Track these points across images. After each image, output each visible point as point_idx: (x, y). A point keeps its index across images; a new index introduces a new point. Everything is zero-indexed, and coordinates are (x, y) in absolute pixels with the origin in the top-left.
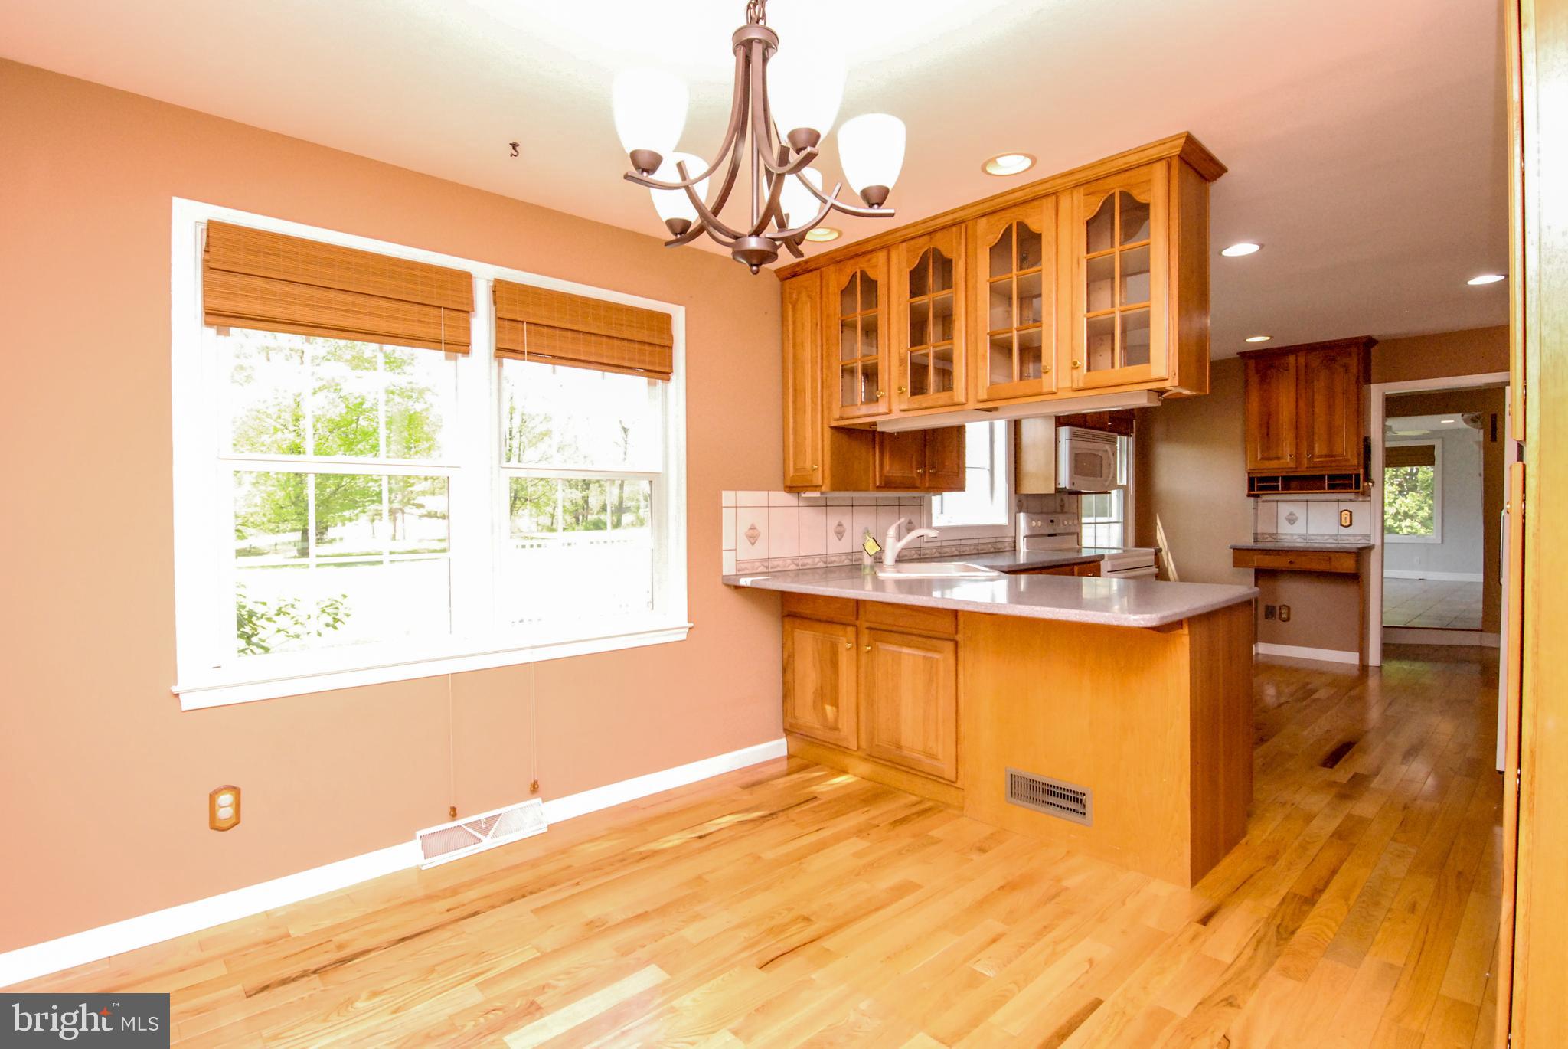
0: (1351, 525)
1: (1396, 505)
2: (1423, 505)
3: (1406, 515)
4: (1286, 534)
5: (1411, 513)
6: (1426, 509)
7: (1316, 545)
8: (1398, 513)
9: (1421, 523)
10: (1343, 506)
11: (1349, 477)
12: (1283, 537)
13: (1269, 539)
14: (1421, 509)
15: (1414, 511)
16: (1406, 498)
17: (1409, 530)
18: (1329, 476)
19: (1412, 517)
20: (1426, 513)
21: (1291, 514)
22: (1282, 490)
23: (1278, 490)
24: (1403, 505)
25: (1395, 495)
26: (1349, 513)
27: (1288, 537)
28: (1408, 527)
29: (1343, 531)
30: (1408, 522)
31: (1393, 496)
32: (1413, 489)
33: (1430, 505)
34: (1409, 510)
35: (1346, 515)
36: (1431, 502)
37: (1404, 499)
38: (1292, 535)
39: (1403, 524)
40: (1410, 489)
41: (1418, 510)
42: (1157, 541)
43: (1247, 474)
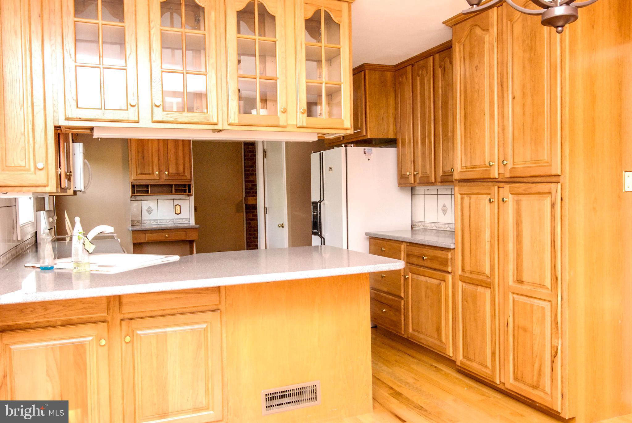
0: (180, 213)
4: (147, 220)
7: (163, 226)
10: (176, 202)
11: (184, 186)
12: (145, 222)
13: (138, 224)
18: (175, 185)
21: (149, 208)
22: (150, 193)
23: (148, 193)
26: (179, 206)
27: (148, 222)
29: (177, 216)
35: (178, 207)
38: (150, 220)
42: (66, 230)
43: (130, 183)
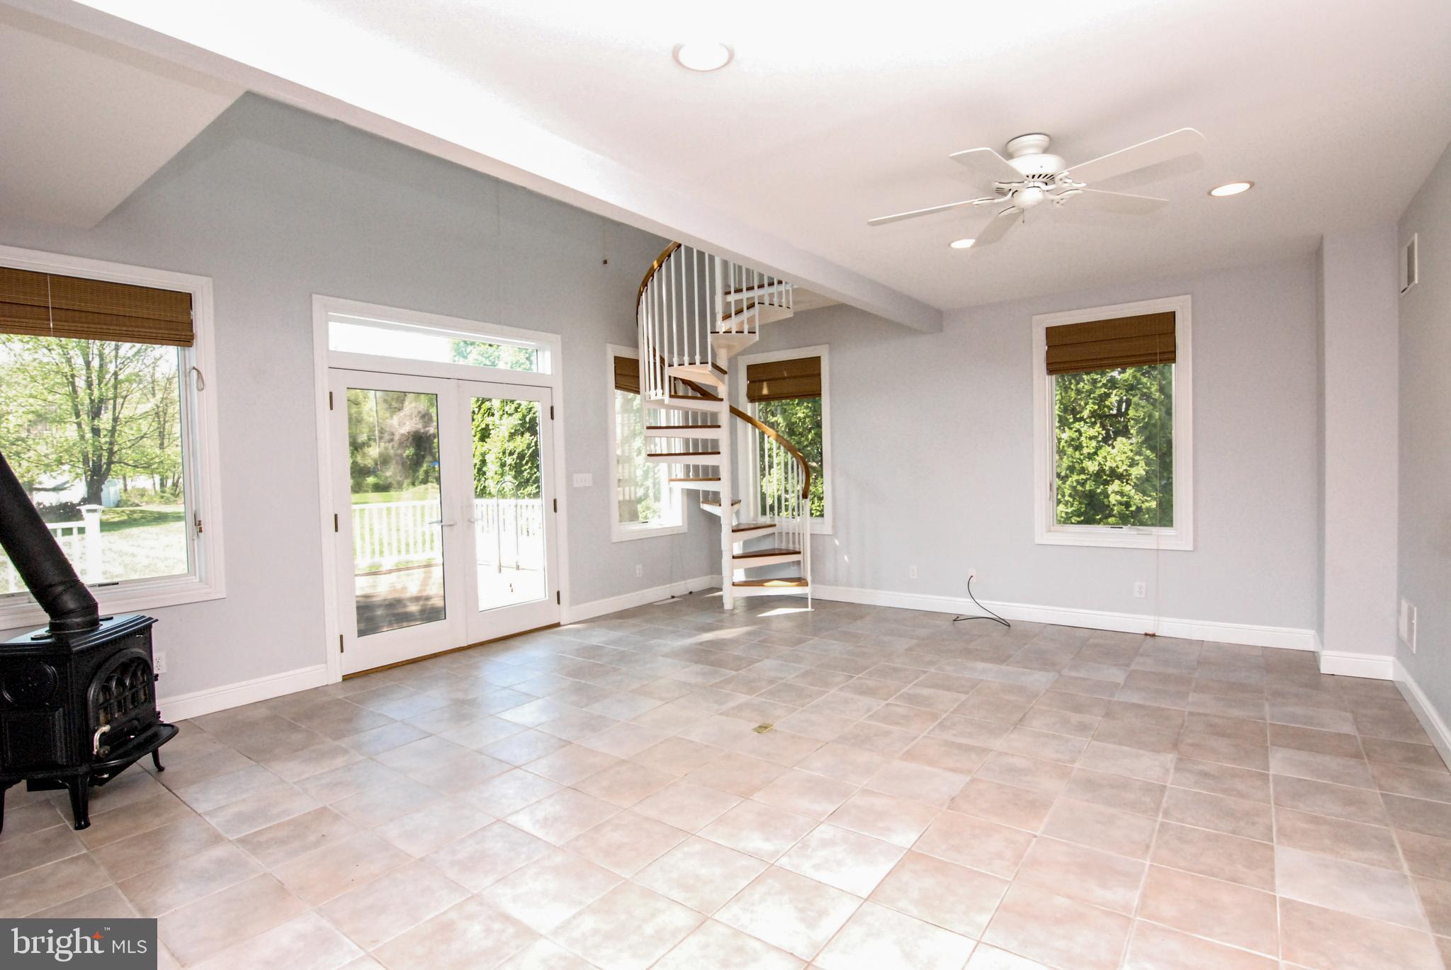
1: (1099, 459)
2: (1137, 458)
3: (1115, 475)
5: (1120, 470)
6: (1142, 463)
8: (1101, 471)
9: (1136, 486)
14: (1133, 464)
15: (1125, 467)
16: (1113, 447)
17: (1119, 498)
19: (1120, 477)
20: (1139, 471)
24: (1108, 458)
25: (1098, 442)
28: (1117, 493)
30: (1115, 486)
31: (1094, 443)
32: (1125, 432)
33: (1147, 458)
34: (1117, 467)
36: (1148, 453)
37: (1109, 449)
39: (1110, 489)
40: (1117, 433)
41: (1131, 466)
